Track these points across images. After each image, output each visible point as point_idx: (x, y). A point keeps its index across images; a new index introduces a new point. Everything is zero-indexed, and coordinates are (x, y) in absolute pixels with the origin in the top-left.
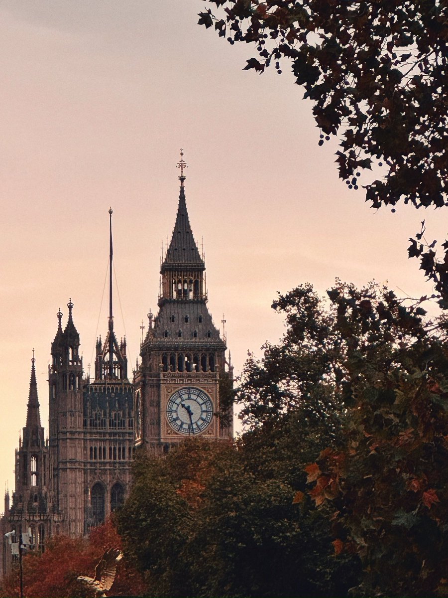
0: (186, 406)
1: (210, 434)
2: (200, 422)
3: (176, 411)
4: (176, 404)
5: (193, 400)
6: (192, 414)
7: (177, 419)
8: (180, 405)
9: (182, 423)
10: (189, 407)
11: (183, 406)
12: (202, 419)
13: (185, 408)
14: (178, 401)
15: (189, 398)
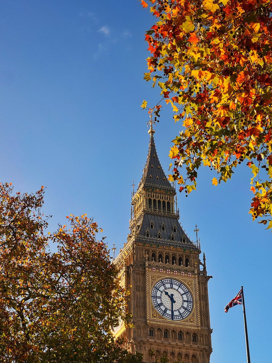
0: (170, 294)
1: (192, 322)
2: (182, 311)
3: (160, 298)
4: (160, 291)
5: (174, 289)
6: (175, 302)
7: (161, 304)
8: (164, 293)
9: (166, 309)
10: (172, 295)
11: (167, 293)
12: (184, 308)
13: (169, 296)
14: (162, 288)
15: (172, 288)
